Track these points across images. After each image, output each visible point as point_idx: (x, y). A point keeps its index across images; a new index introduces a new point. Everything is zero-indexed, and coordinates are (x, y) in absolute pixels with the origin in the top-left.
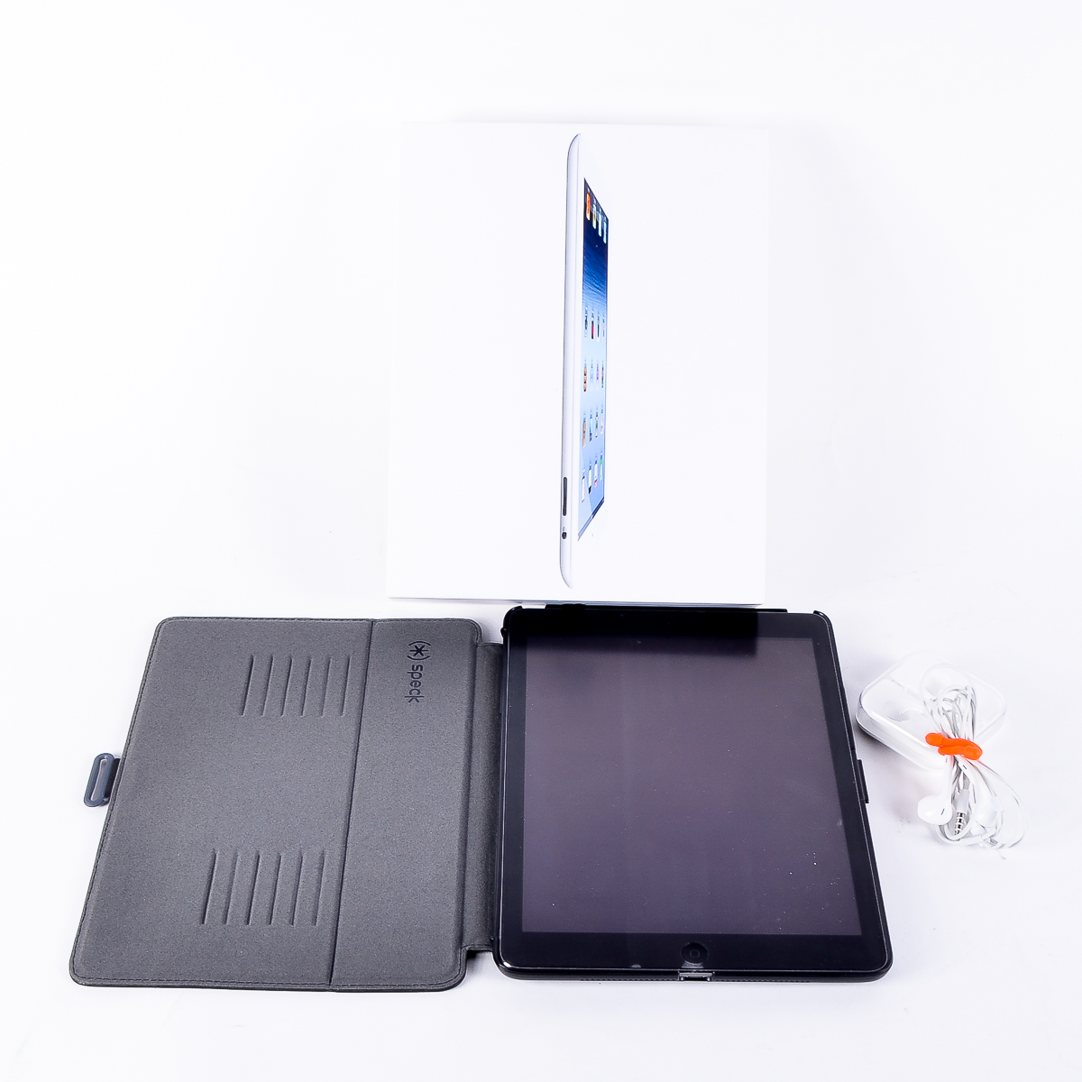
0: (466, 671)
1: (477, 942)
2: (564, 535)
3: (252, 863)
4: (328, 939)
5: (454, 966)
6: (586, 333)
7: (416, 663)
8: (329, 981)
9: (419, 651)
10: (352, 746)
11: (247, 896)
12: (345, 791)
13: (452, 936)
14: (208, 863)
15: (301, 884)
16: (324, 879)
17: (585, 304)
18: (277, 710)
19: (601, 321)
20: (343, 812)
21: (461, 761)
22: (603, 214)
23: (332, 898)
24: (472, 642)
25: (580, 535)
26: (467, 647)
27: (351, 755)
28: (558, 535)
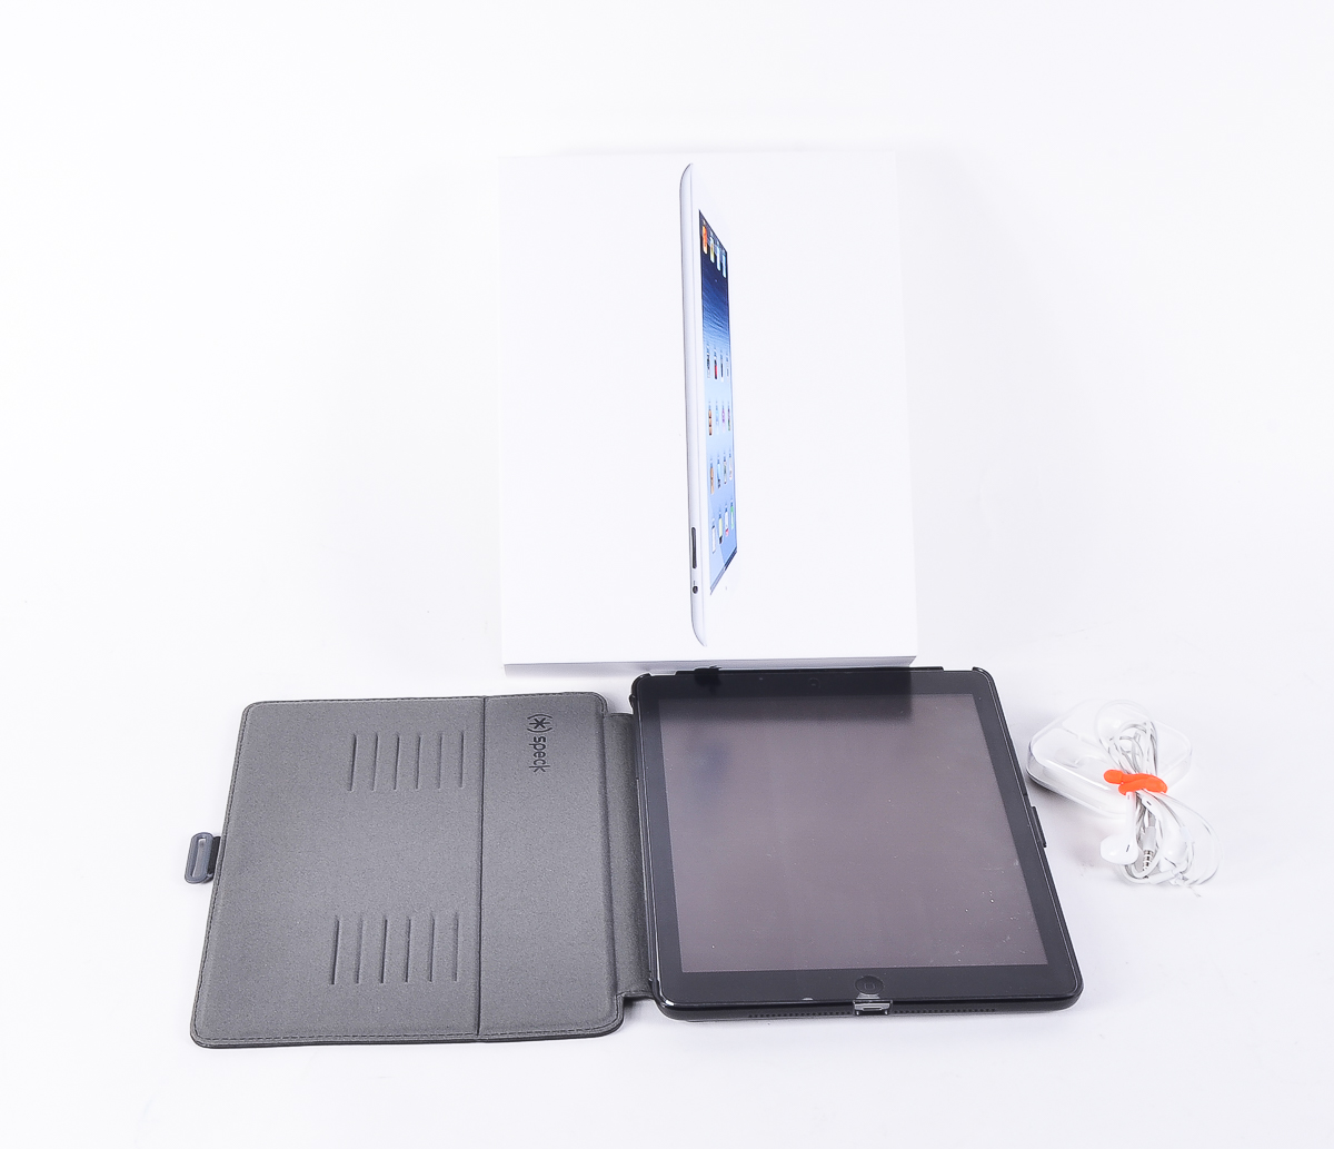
0: (594, 740)
1: (633, 989)
2: (695, 589)
3: (380, 927)
4: (472, 993)
5: (611, 1012)
6: (708, 373)
7: (538, 735)
8: (477, 1033)
9: (540, 723)
10: (476, 815)
11: (379, 957)
12: (474, 857)
13: (605, 982)
14: (332, 928)
15: (435, 943)
16: (461, 939)
17: (706, 343)
18: (390, 784)
19: (724, 359)
20: (475, 876)
21: (599, 824)
22: (721, 247)
23: (472, 955)
24: (597, 713)
25: (712, 588)
26: (593, 718)
27: (476, 824)
28: (688, 590)
